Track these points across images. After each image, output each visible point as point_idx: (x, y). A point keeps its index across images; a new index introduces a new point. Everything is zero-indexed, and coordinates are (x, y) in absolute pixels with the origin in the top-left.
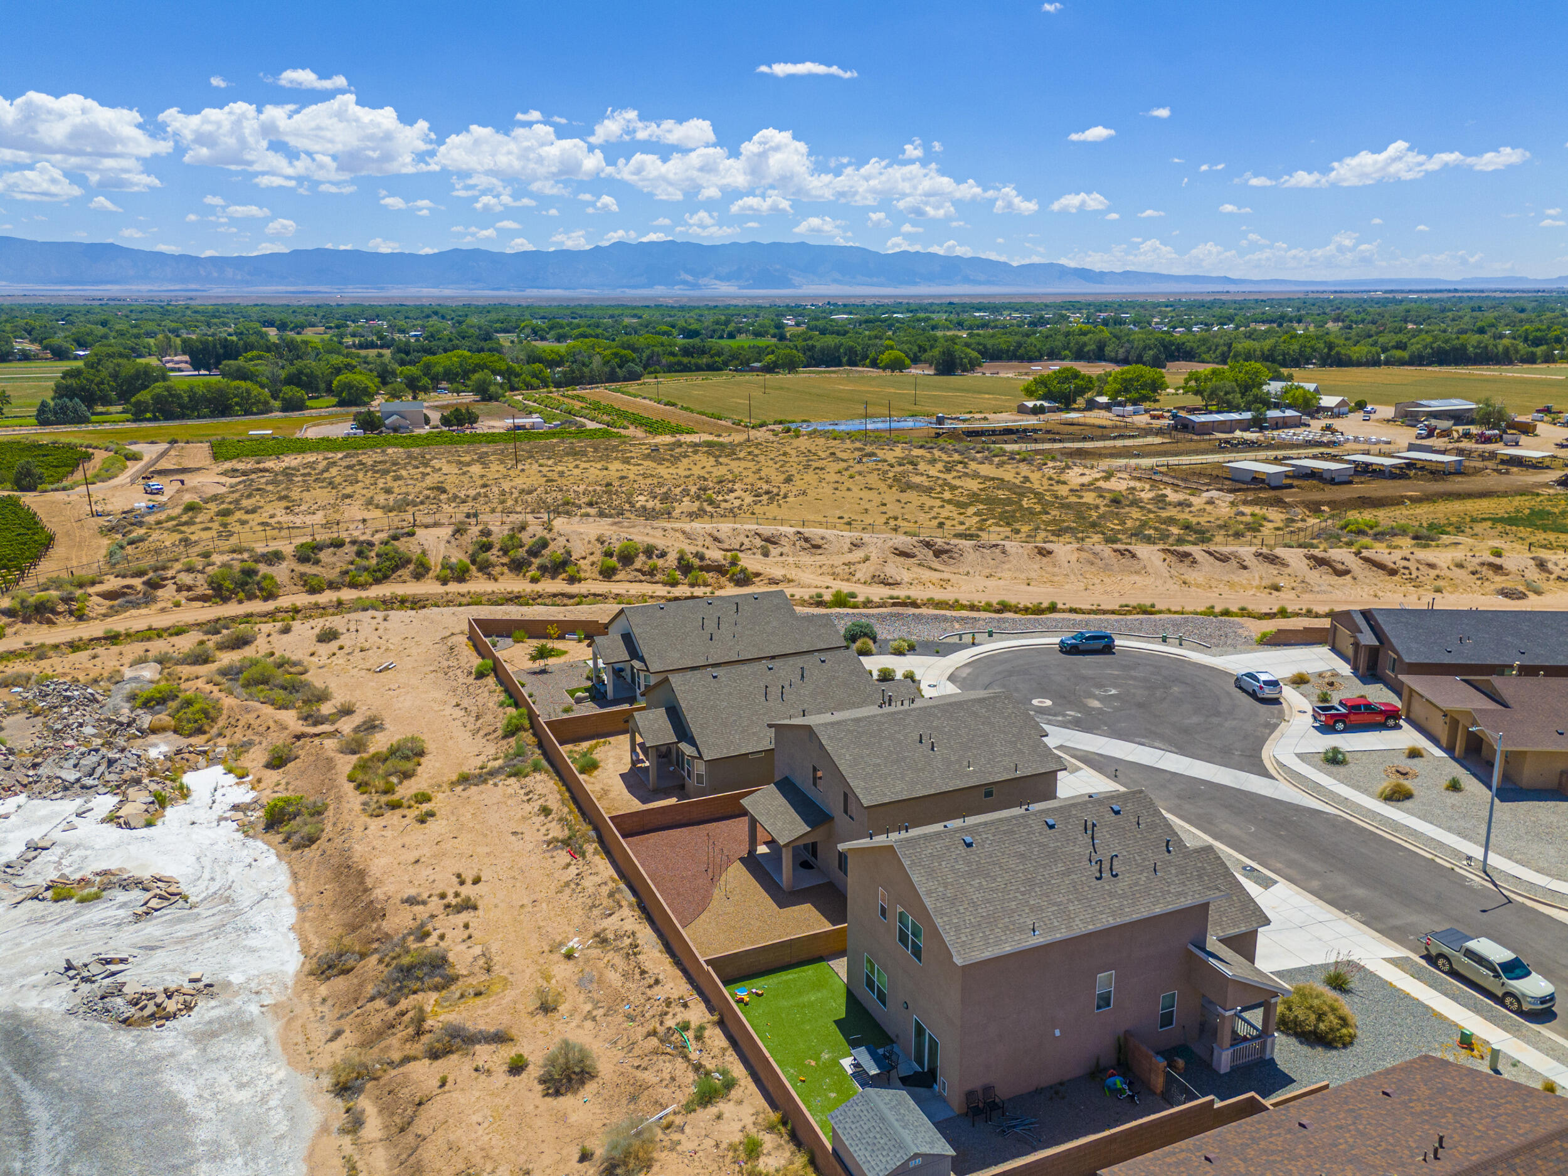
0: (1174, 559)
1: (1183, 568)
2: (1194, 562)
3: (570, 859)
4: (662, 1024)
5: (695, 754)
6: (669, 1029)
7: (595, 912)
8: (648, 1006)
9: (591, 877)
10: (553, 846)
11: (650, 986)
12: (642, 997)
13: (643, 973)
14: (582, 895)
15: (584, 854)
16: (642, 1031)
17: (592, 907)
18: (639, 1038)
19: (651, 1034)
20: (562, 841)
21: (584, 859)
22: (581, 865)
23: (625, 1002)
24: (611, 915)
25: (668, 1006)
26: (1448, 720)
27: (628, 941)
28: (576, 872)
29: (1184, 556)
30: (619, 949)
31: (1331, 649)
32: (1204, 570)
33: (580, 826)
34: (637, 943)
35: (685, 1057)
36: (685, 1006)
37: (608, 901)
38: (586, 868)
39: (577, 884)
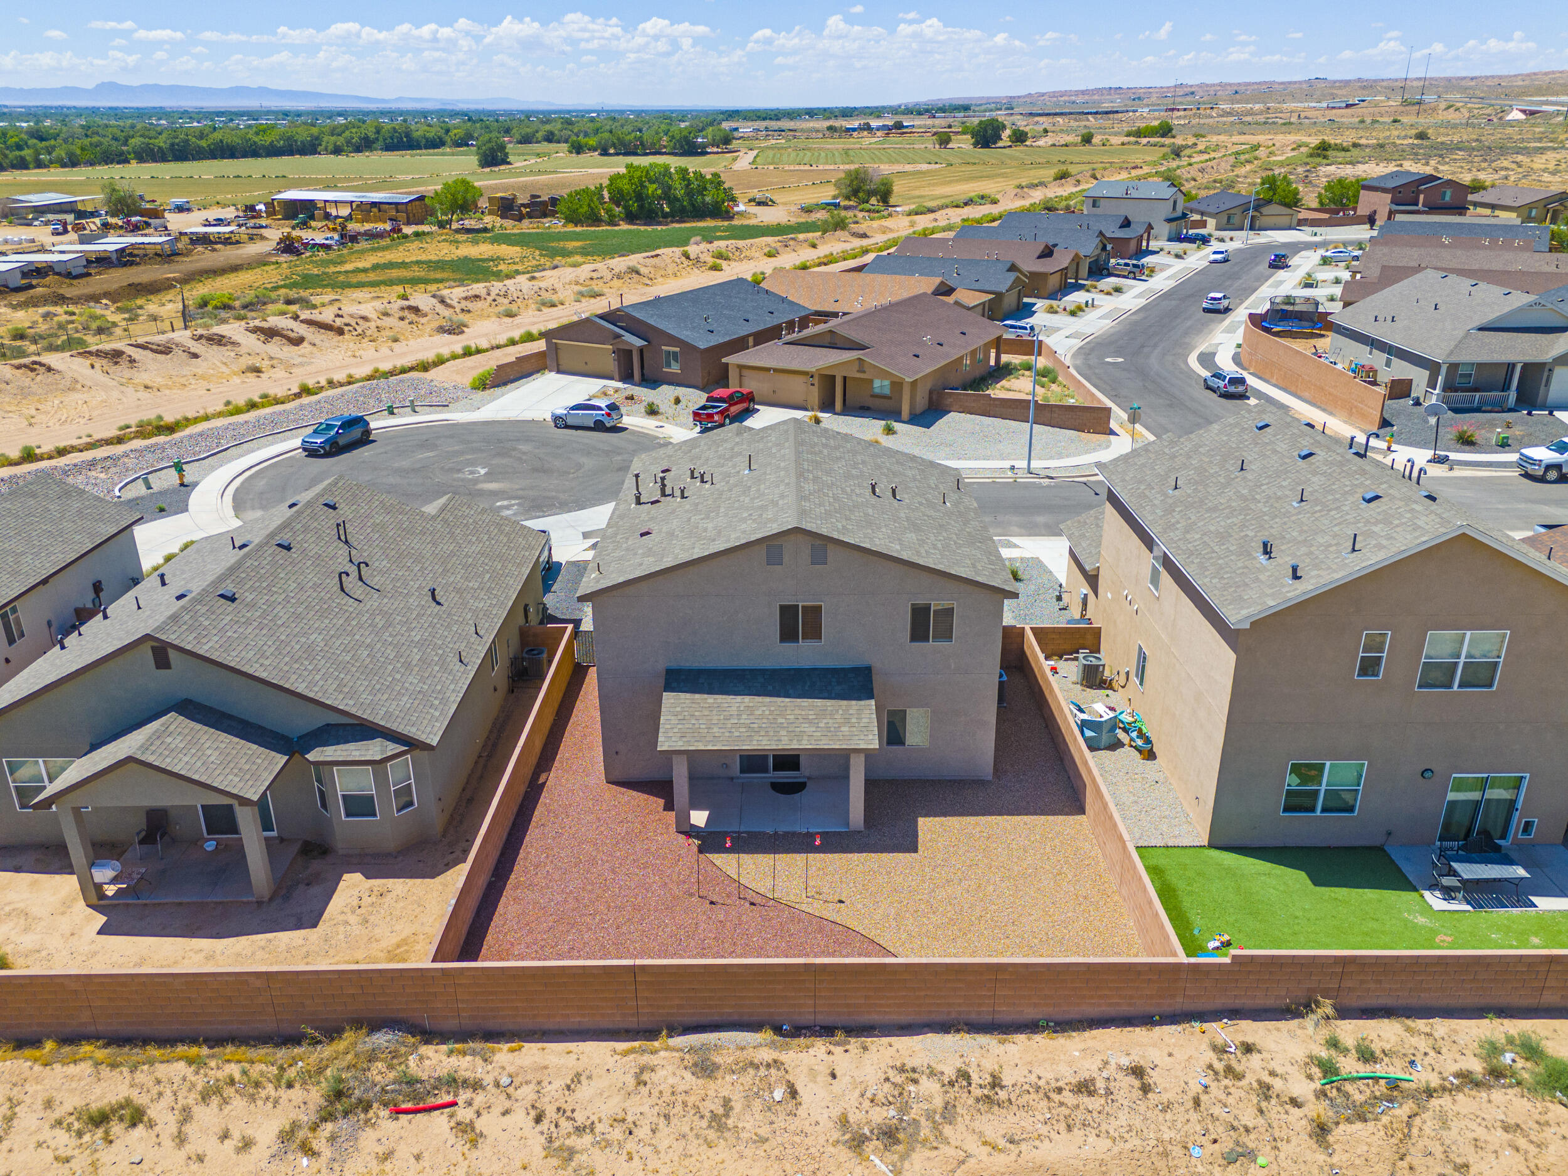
0: (104, 362)
1: (122, 371)
2: (132, 361)
3: (440, 1121)
4: (1295, 1102)
5: (393, 748)
6: (1321, 1094)
7: (749, 1121)
8: (1217, 1110)
9: (585, 1091)
10: (319, 1143)
11: (1146, 1089)
12: (1179, 1114)
13: (1085, 1087)
14: (643, 1132)
15: (453, 1082)
16: (1301, 1145)
17: (718, 1122)
18: (1321, 1157)
19: (1321, 1131)
20: (327, 1116)
21: (476, 1085)
22: (502, 1103)
23: (1177, 1151)
24: (793, 1093)
25: (1239, 1077)
26: (816, 381)
27: (928, 1086)
28: (521, 1119)
29: (115, 356)
30: (949, 1112)
31: (559, 372)
32: (152, 368)
33: (307, 1057)
34: (950, 1072)
35: (1430, 1093)
36: (1248, 1049)
37: (725, 1086)
38: (526, 1093)
39: (580, 1130)
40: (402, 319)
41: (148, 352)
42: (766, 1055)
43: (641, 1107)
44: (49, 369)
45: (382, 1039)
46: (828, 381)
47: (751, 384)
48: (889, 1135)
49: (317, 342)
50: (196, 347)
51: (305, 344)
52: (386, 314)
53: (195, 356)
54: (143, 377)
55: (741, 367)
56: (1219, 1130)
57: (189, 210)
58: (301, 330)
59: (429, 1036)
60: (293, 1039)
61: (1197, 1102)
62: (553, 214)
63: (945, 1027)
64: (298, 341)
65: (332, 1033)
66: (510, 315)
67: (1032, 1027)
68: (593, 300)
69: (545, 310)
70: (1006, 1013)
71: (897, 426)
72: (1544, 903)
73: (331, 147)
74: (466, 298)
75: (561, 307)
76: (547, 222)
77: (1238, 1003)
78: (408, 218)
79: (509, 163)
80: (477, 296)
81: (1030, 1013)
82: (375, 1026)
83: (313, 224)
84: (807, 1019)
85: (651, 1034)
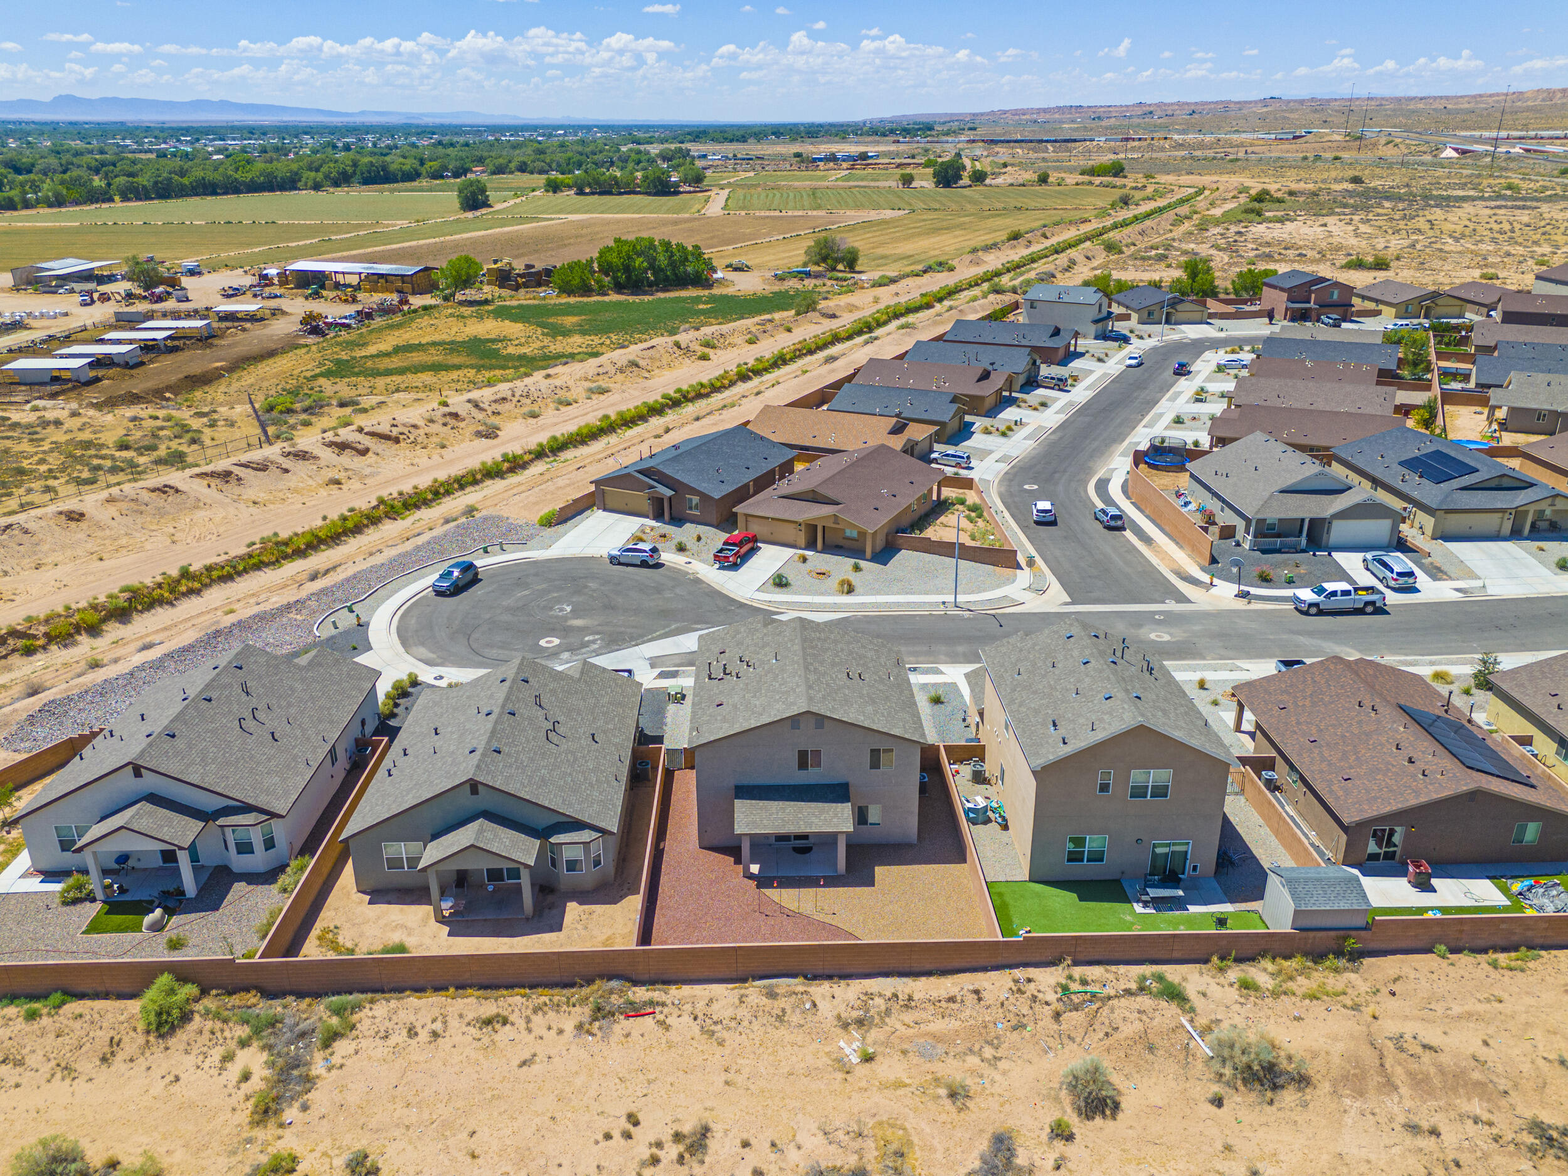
0: (218, 481)
1: (232, 488)
2: (239, 479)
3: (649, 1019)
4: (1047, 1003)
5: (595, 835)
6: (1059, 1000)
7: (795, 1018)
8: (1011, 1008)
9: (715, 1006)
10: (595, 1030)
11: (980, 999)
12: (994, 1010)
13: (952, 1000)
14: (745, 1023)
15: (651, 1003)
16: (1047, 1023)
17: (780, 1018)
18: (1056, 1027)
19: (1057, 1015)
20: (596, 1019)
21: (664, 1004)
22: (676, 1012)
23: (991, 1025)
24: (815, 1005)
25: (1023, 993)
26: (803, 528)
27: (878, 1001)
28: (687, 1019)
29: (226, 475)
30: (888, 1013)
31: (605, 510)
32: (256, 486)
33: (577, 994)
34: (889, 994)
35: (1109, 998)
36: (1029, 980)
37: (782, 1003)
38: (688, 1007)
39: (716, 1023)
40: (445, 425)
41: (249, 470)
42: (801, 989)
43: (743, 1012)
44: (177, 491)
45: (614, 984)
46: (812, 529)
47: (755, 528)
48: (860, 1022)
49: (379, 451)
50: (287, 463)
51: (370, 454)
52: (432, 421)
53: (286, 471)
54: (250, 493)
55: (747, 515)
56: (1011, 1016)
57: (200, 273)
58: (367, 441)
59: (636, 983)
60: (572, 985)
61: (1002, 1004)
62: (547, 283)
63: (886, 975)
64: (364, 452)
65: (590, 981)
66: (534, 416)
67: (929, 974)
68: (602, 397)
69: (563, 409)
70: (916, 967)
71: (863, 564)
72: (1193, 909)
73: (310, 183)
74: (495, 401)
75: (575, 405)
76: (542, 292)
77: (1028, 960)
78: (413, 288)
79: (490, 206)
80: (504, 399)
81: (928, 967)
82: (610, 979)
83: (324, 293)
84: (820, 972)
85: (744, 980)
